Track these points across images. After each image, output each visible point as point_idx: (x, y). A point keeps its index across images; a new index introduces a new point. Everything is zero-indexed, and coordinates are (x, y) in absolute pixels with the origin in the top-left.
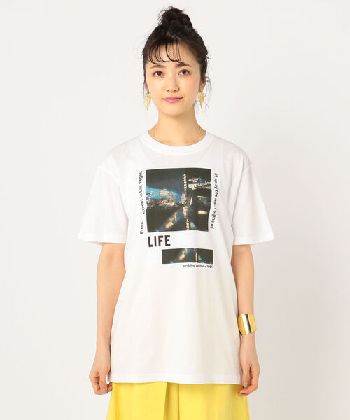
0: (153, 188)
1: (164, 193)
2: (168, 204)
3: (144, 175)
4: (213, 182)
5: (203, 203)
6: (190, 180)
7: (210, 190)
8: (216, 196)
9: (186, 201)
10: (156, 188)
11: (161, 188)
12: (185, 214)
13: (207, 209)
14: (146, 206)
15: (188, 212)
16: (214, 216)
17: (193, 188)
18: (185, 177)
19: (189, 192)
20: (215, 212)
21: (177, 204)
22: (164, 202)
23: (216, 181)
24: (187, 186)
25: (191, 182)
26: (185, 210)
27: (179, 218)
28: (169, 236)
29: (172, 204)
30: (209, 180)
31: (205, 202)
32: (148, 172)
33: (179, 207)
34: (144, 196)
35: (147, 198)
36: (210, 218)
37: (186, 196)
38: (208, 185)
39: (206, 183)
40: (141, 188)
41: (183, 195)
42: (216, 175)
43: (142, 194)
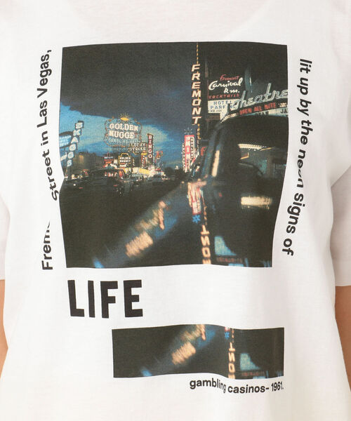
0: (84, 112)
1: (124, 131)
2: (136, 170)
3: (56, 64)
4: (293, 94)
5: (256, 169)
6: (213, 86)
7: (283, 122)
8: (304, 140)
9: (200, 162)
11: (112, 112)
12: (196, 207)
13: (272, 187)
14: (59, 178)
15: (205, 201)
16: (294, 212)
17: (224, 115)
18: (197, 76)
19: (209, 128)
20: (299, 197)
21: (169, 171)
22: (121, 166)
23: (303, 87)
24: (204, 106)
25: (218, 94)
26: (194, 192)
27: (173, 221)
28: (138, 284)
29: (151, 172)
30: (282, 84)
31: (264, 166)
33: (174, 181)
34: (55, 143)
35: (63, 150)
36: (283, 219)
37: (200, 145)
38: (278, 103)
39: (269, 95)
40: (44, 113)
41: (189, 141)
42: (306, 65)
43: (46, 132)
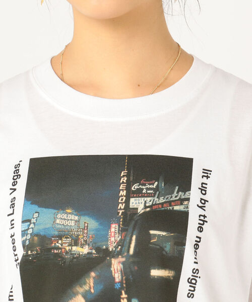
1: (67, 219)
2: (74, 248)
3: (24, 171)
4: (194, 194)
5: (162, 249)
6: (135, 187)
7: (185, 215)
8: (200, 229)
9: (121, 243)
10: (47, 207)
12: (118, 277)
13: (175, 263)
14: (21, 252)
15: (124, 272)
16: (192, 282)
17: (141, 210)
18: (124, 179)
19: (130, 219)
20: (195, 271)
21: (98, 250)
22: (64, 245)
23: (203, 189)
24: (127, 202)
25: (139, 193)
26: (116, 266)
27: (101, 287)
29: (85, 250)
31: (168, 247)
32: (34, 163)
33: (102, 257)
34: (19, 227)
35: (24, 233)
36: (183, 287)
37: (122, 231)
38: (181, 201)
39: (176, 195)
40: (13, 206)
41: (114, 228)
42: (207, 173)
43: (13, 220)
